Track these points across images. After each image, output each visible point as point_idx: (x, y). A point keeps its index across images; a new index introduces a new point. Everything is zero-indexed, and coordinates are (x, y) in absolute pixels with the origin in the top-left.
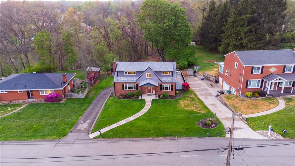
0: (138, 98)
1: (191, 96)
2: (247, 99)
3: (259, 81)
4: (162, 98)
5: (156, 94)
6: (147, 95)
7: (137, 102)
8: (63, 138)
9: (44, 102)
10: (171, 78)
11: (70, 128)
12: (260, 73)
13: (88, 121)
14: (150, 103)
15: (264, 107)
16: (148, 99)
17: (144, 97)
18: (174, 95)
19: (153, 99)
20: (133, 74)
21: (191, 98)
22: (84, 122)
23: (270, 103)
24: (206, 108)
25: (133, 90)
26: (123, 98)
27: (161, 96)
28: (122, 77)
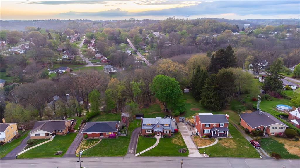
0: (153, 137)
1: (178, 136)
2: (203, 139)
3: (209, 130)
4: (164, 137)
5: (161, 135)
6: (158, 135)
7: (153, 139)
8: (125, 156)
9: (108, 138)
10: (169, 127)
11: (126, 151)
12: (209, 126)
13: (132, 149)
14: (159, 140)
15: (208, 143)
16: (158, 137)
17: (156, 136)
18: (170, 135)
19: (160, 138)
20: (151, 125)
21: (178, 137)
22: (131, 149)
23: (212, 141)
24: (184, 143)
25: (151, 132)
26: (146, 137)
27: (164, 136)
28: (145, 127)
